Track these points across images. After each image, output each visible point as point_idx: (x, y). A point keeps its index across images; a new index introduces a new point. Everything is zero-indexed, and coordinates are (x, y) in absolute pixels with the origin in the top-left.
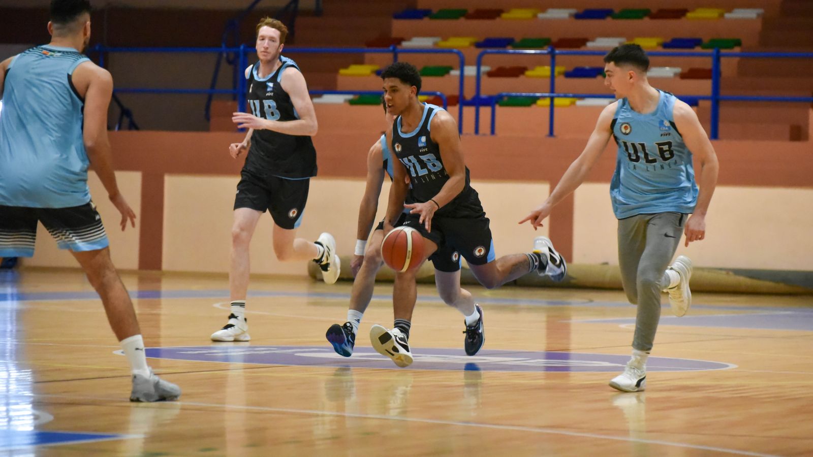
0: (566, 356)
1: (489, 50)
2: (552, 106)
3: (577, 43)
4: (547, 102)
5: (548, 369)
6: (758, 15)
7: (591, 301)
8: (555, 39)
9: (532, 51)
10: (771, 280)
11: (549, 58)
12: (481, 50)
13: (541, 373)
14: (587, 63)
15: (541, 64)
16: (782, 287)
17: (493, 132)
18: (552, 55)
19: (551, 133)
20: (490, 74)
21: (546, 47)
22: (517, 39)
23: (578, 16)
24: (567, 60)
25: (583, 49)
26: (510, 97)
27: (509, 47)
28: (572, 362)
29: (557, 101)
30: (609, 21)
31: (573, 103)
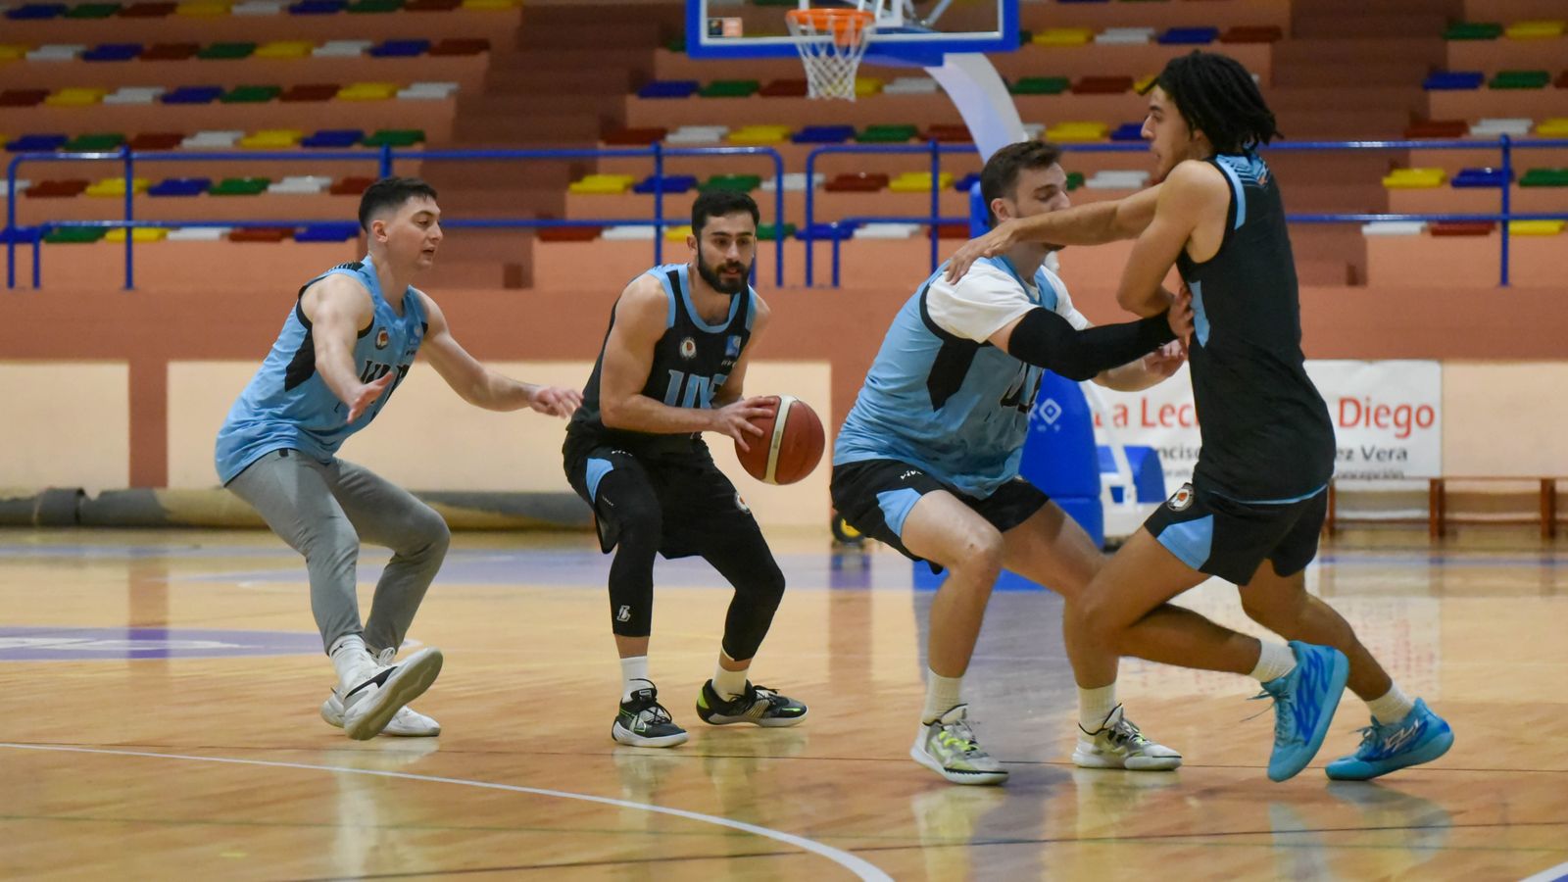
0: (161, 635)
1: (28, 155)
2: (129, 241)
3: (165, 141)
4: (121, 235)
5: (134, 654)
6: (451, 93)
7: (197, 547)
8: (132, 136)
9: (96, 155)
10: (482, 509)
11: (122, 165)
13: (124, 662)
14: (184, 172)
15: (112, 175)
16: (496, 518)
17: (36, 283)
18: (128, 160)
19: (129, 283)
20: (31, 193)
21: (117, 149)
22: (73, 138)
23: (167, 99)
24: (151, 169)
25: (176, 150)
26: (63, 228)
27: (60, 150)
28: (172, 644)
29: (137, 234)
30: (216, 107)
31: (163, 236)
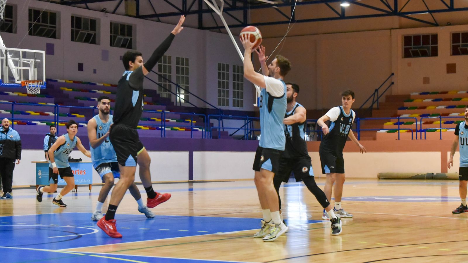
0: (447, 198)
1: (424, 117)
2: (441, 131)
3: (447, 115)
4: (439, 130)
5: (442, 201)
7: (453, 183)
8: (441, 114)
9: (435, 117)
11: (439, 118)
12: (421, 117)
13: (440, 202)
14: (450, 120)
15: (438, 120)
17: (425, 138)
18: (440, 118)
19: (441, 139)
20: (424, 124)
21: (439, 116)
22: (431, 114)
23: (447, 108)
24: (444, 119)
25: (448, 116)
26: (429, 129)
27: (429, 116)
28: (448, 199)
29: (442, 130)
30: (455, 109)
31: (446, 131)
